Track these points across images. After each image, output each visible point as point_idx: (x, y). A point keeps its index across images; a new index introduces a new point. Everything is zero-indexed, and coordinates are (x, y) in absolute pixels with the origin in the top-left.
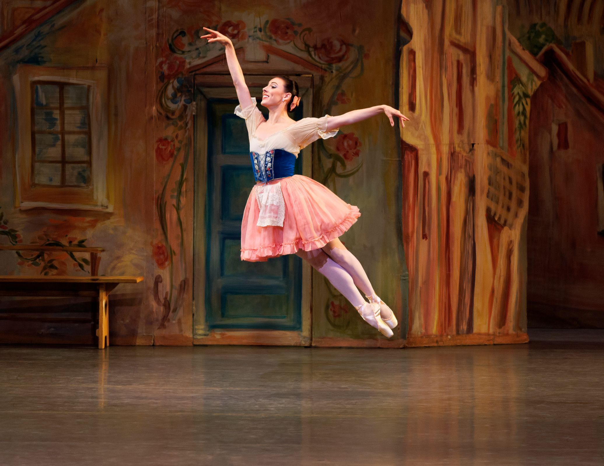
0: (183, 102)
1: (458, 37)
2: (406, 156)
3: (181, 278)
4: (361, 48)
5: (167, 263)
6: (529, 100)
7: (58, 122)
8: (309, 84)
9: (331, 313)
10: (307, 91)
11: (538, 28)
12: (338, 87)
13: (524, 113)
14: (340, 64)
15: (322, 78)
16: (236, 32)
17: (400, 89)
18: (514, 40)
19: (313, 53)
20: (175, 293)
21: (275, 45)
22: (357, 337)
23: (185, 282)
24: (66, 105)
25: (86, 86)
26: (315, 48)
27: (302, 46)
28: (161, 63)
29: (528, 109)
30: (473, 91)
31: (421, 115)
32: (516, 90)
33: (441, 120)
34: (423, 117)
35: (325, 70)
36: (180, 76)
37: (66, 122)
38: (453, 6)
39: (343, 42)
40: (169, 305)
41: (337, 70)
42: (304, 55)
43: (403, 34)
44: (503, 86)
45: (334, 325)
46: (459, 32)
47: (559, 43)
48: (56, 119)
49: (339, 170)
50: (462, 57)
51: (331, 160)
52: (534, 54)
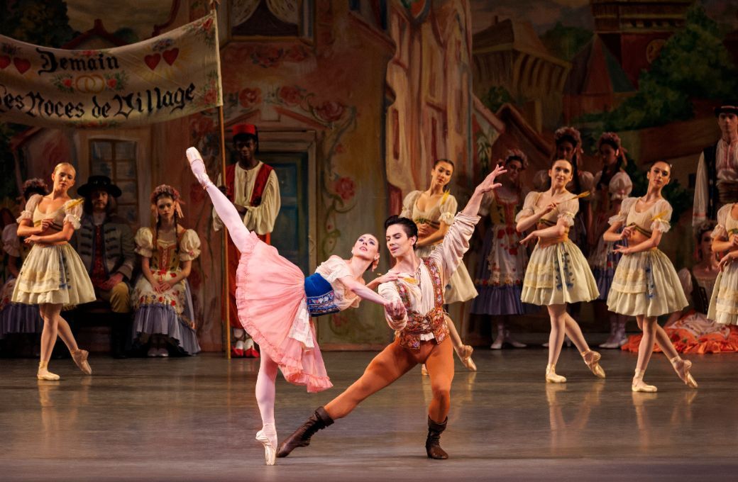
0: (211, 154)
1: (432, 98)
2: (392, 196)
3: (212, 296)
4: (354, 109)
5: (201, 285)
6: (490, 149)
7: (111, 172)
8: (313, 138)
9: (333, 323)
10: (312, 144)
11: (496, 90)
12: (336, 140)
13: (486, 159)
14: (338, 122)
15: (324, 133)
16: (253, 97)
17: (387, 141)
18: (478, 101)
19: (315, 113)
20: (208, 308)
21: (285, 107)
22: (354, 342)
23: (215, 300)
24: (117, 158)
25: (133, 143)
26: (318, 109)
27: (308, 108)
28: (194, 123)
29: (490, 156)
30: (445, 142)
31: (403, 162)
32: (479, 141)
33: (420, 166)
34: (405, 164)
35: (326, 127)
36: (209, 133)
37: (117, 172)
38: (428, 74)
39: (340, 104)
40: (203, 319)
41: (335, 126)
42: (309, 115)
43: (388, 97)
44: (469, 138)
45: (336, 333)
46: (433, 95)
47: (513, 102)
48: (109, 170)
49: (338, 207)
50: (436, 114)
51: (332, 199)
52: (494, 111)
